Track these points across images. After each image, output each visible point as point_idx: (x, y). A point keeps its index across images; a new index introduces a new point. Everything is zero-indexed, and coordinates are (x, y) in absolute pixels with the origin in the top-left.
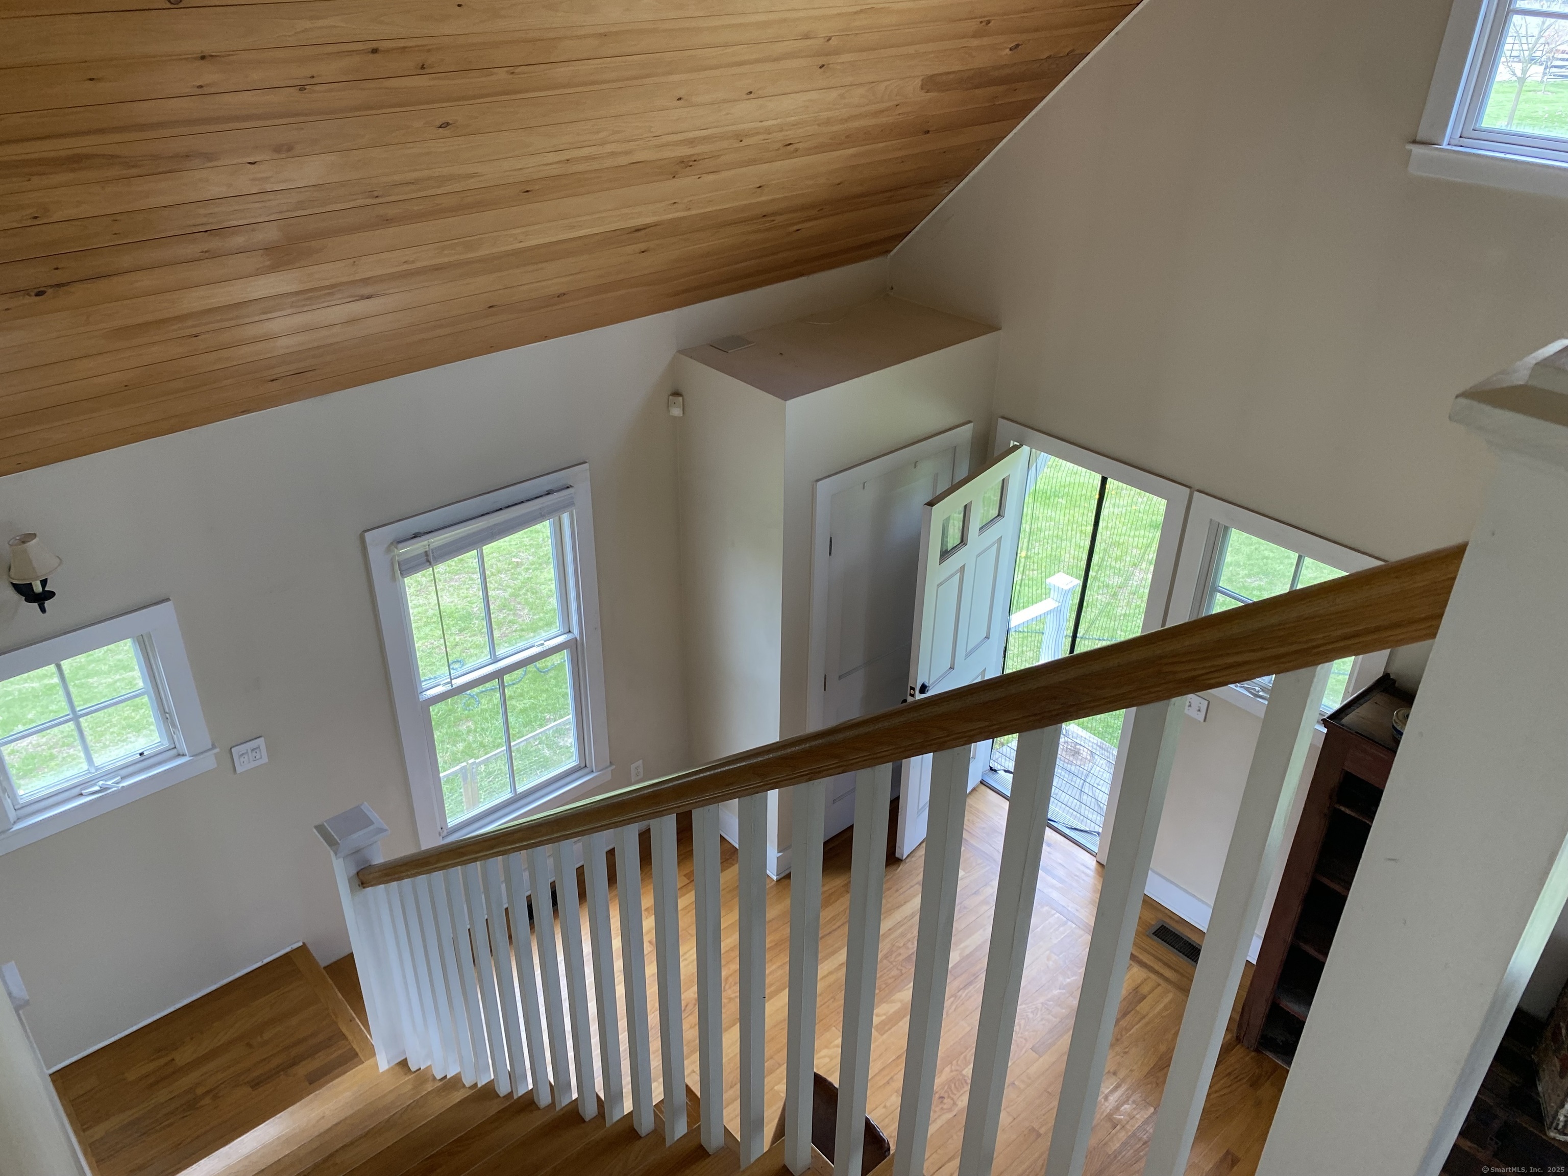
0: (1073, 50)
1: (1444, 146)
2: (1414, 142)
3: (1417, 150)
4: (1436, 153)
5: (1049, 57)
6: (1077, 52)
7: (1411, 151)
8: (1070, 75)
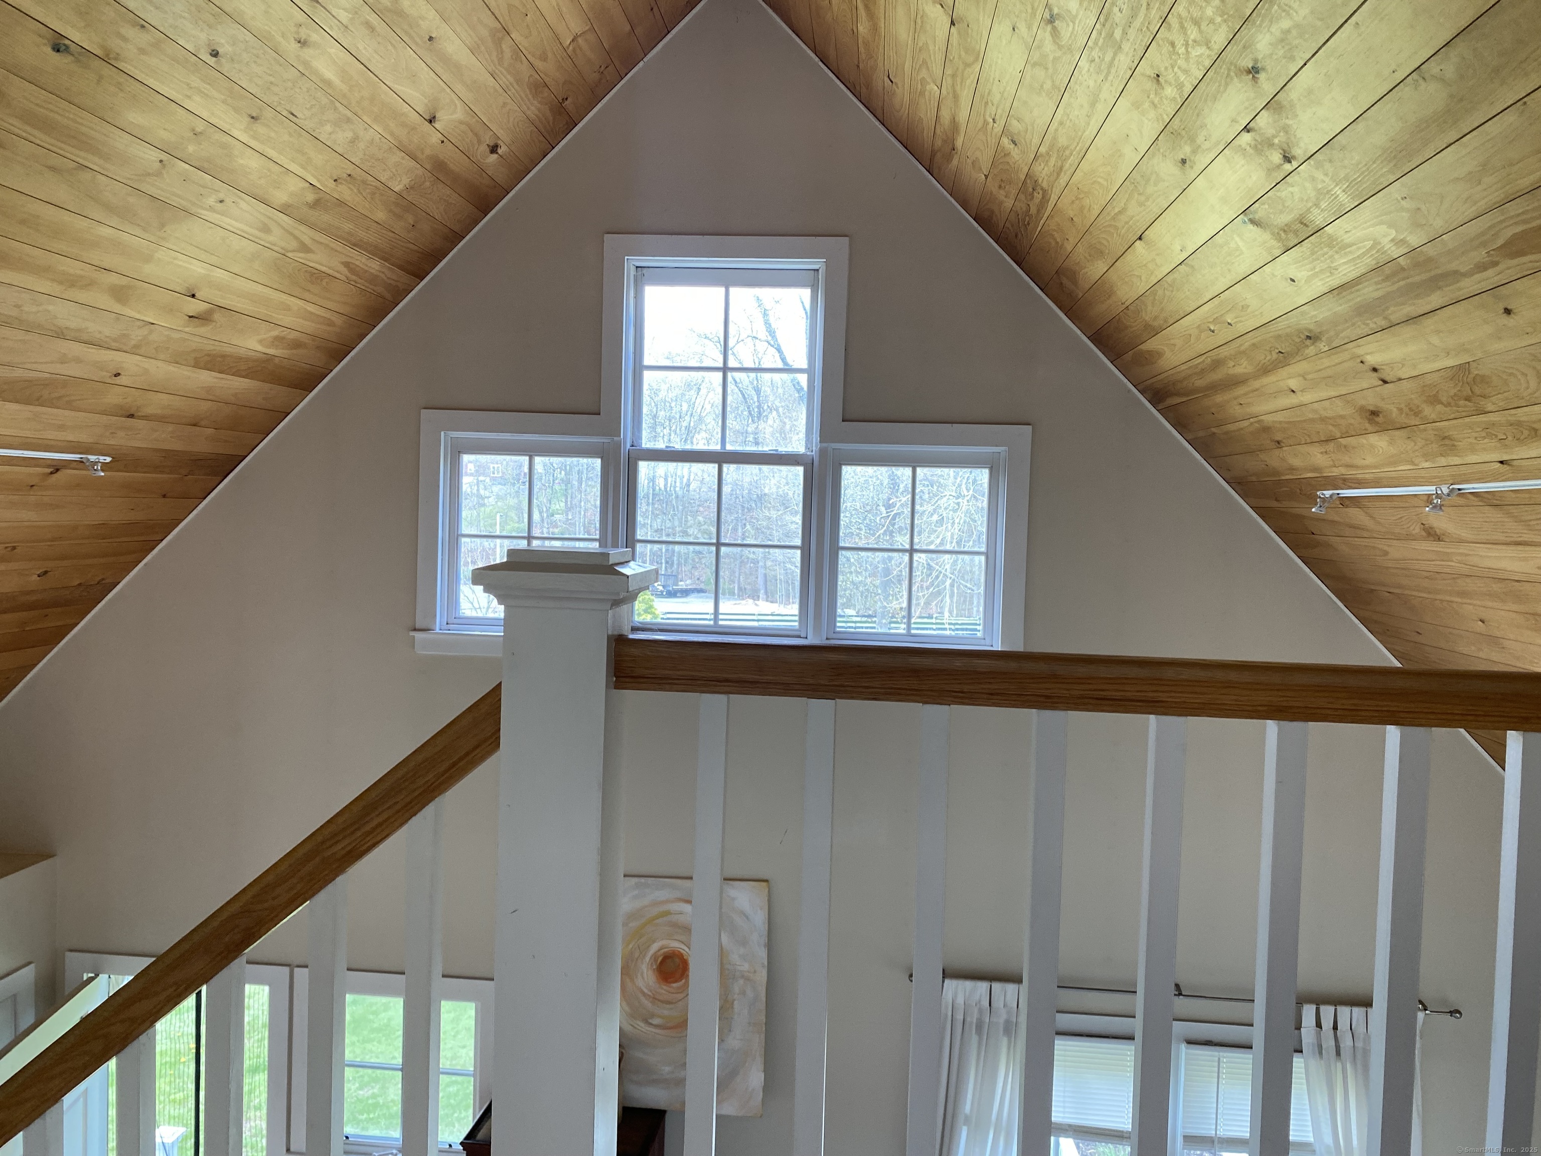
0: (103, 579)
1: (438, 631)
2: (415, 630)
3: (418, 635)
4: (433, 636)
5: (80, 584)
6: (107, 581)
7: (414, 637)
8: (103, 602)
